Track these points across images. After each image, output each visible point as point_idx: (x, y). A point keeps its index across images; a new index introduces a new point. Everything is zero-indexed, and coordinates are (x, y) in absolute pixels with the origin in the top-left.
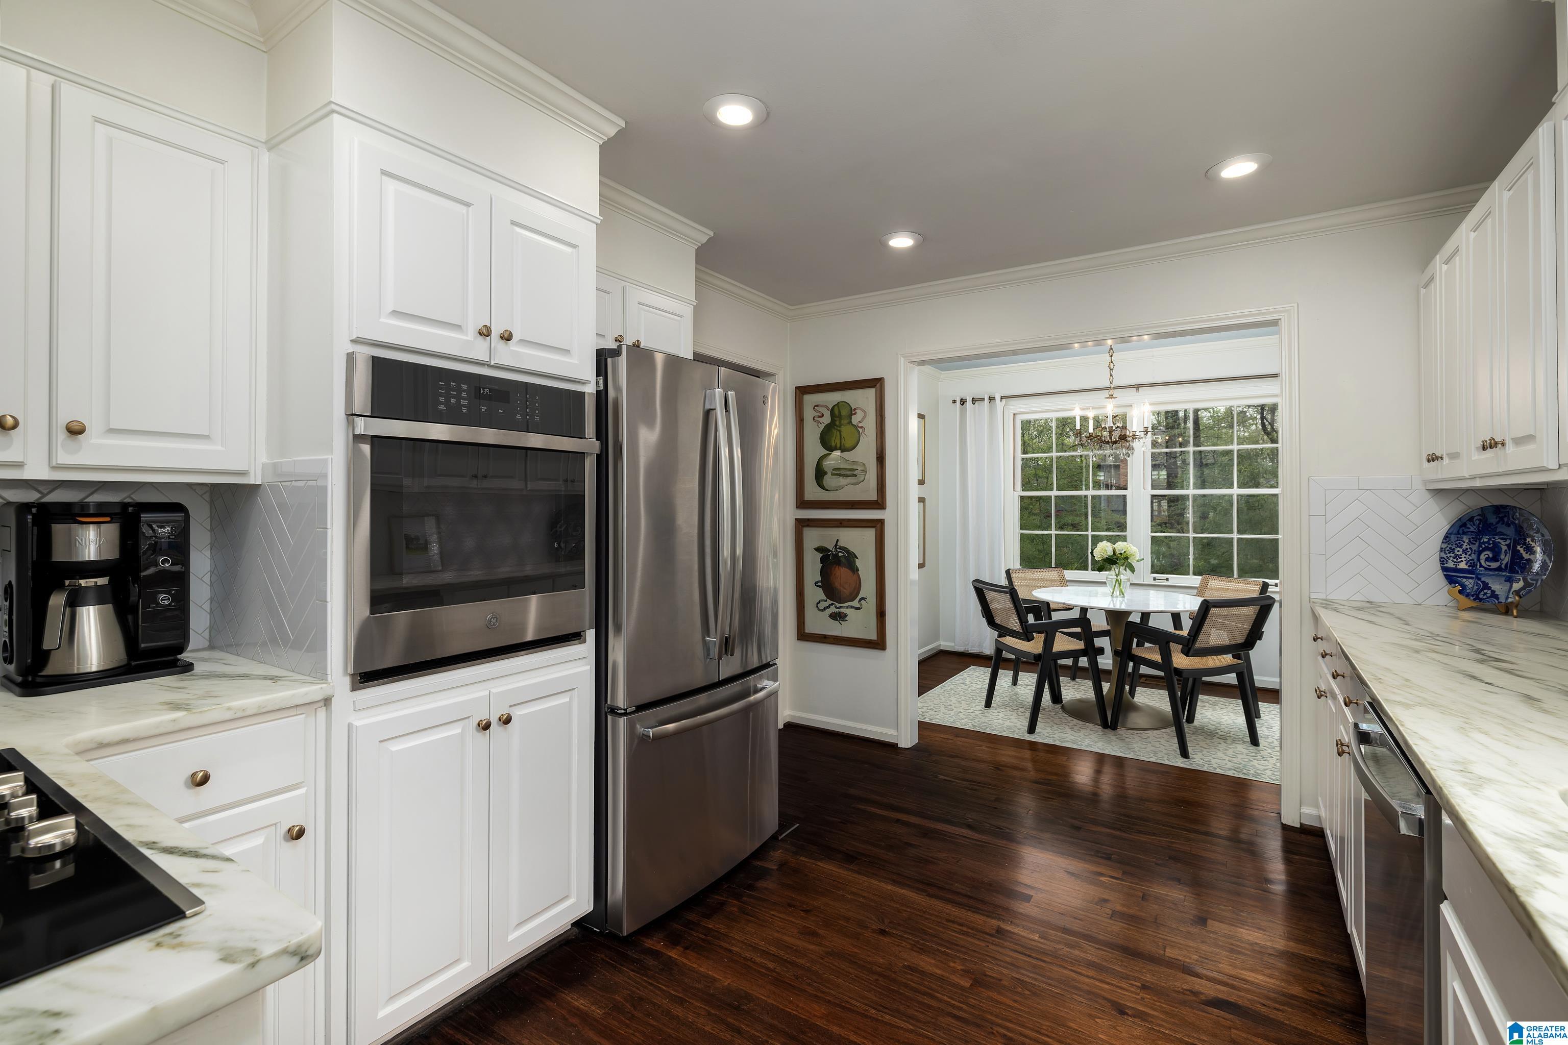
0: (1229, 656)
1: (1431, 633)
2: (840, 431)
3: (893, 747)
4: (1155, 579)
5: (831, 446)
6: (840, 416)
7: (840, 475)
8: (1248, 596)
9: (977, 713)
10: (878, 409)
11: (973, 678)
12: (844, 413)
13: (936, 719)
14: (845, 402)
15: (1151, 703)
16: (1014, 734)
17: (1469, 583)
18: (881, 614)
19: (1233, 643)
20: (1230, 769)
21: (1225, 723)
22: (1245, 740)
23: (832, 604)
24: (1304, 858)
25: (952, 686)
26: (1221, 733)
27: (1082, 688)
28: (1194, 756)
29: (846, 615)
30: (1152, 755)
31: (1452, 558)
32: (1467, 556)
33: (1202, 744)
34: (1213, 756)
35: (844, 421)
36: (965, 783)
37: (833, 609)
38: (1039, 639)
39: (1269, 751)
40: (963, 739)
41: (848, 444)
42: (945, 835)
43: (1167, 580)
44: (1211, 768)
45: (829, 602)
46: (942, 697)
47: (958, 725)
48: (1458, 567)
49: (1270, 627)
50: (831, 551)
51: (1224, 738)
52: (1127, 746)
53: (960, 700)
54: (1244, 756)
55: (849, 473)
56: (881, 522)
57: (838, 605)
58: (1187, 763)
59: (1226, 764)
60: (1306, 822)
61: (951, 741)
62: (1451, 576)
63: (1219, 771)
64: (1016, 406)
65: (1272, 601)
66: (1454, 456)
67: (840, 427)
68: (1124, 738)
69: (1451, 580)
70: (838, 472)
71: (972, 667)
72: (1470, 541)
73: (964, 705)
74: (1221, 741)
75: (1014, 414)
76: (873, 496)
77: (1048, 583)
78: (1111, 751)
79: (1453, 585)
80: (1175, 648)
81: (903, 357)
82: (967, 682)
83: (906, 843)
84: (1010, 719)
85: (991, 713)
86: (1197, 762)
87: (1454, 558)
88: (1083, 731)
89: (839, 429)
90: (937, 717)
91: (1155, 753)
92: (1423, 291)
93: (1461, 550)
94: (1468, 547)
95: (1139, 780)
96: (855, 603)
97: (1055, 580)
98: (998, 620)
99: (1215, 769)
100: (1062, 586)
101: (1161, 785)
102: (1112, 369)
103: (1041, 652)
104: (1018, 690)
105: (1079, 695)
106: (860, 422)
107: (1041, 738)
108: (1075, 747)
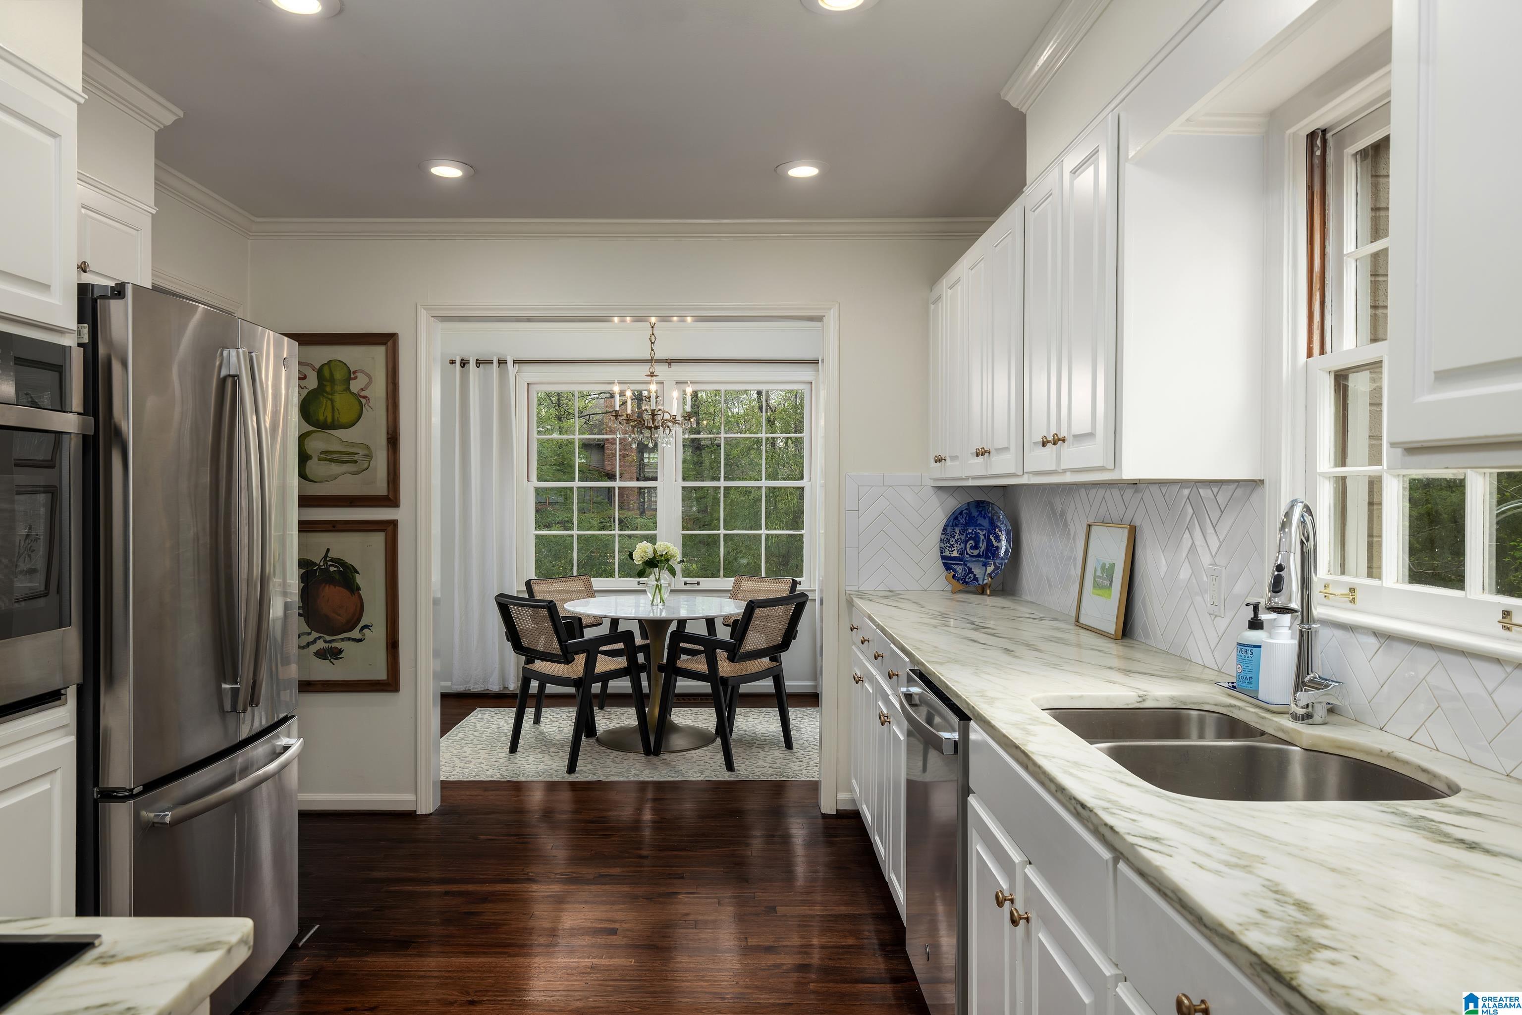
0: (767, 659)
1: (940, 612)
2: (332, 401)
3: (410, 815)
4: (685, 584)
5: (318, 420)
6: (332, 380)
7: (332, 461)
8: (779, 595)
9: (502, 761)
10: (390, 374)
11: (484, 722)
12: (338, 375)
13: (453, 775)
14: (339, 361)
15: (689, 723)
16: (552, 777)
17: (959, 569)
18: (393, 645)
19: (771, 645)
20: (772, 775)
21: (760, 732)
22: (780, 745)
23: (320, 638)
24: (843, 839)
25: (460, 735)
26: (758, 742)
27: (613, 716)
28: (738, 768)
29: (340, 651)
30: (699, 774)
31: (948, 548)
32: (958, 546)
33: (743, 755)
34: (755, 765)
35: (339, 388)
36: (512, 838)
37: (320, 645)
38: (581, 659)
39: (802, 752)
40: (494, 792)
41: (344, 419)
42: (508, 895)
43: (698, 583)
44: (755, 777)
45: (315, 635)
46: (452, 749)
47: (483, 778)
48: (952, 555)
49: (803, 626)
50: (319, 565)
51: (761, 747)
52: (673, 769)
53: (476, 749)
54: (782, 760)
55: (345, 458)
56: (394, 524)
57: (328, 638)
58: (734, 776)
59: (768, 771)
60: (840, 808)
61: (480, 797)
62: (948, 563)
63: (763, 778)
64: (532, 373)
65: (806, 598)
66: (954, 458)
67: (331, 395)
68: (669, 762)
69: (947, 567)
70: (328, 457)
71: (478, 709)
72: (960, 532)
73: (483, 754)
74: (760, 750)
75: (528, 384)
76: (380, 488)
77: (574, 595)
78: (660, 777)
79: (949, 571)
80: (721, 655)
81: (425, 309)
82: (479, 727)
83: (466, 913)
84: (543, 762)
85: (519, 758)
86: (743, 773)
87: (949, 547)
88: (626, 762)
89: (330, 397)
90: (454, 773)
91: (702, 772)
92: (932, 307)
93: (954, 540)
94: (959, 537)
95: (693, 800)
96: (355, 634)
97: (581, 592)
98: (525, 643)
99: (759, 776)
100: (588, 597)
101: (714, 801)
102: (653, 343)
103: (581, 676)
104: (543, 728)
105: (613, 725)
106: (362, 390)
107: (583, 776)
108: (622, 779)
